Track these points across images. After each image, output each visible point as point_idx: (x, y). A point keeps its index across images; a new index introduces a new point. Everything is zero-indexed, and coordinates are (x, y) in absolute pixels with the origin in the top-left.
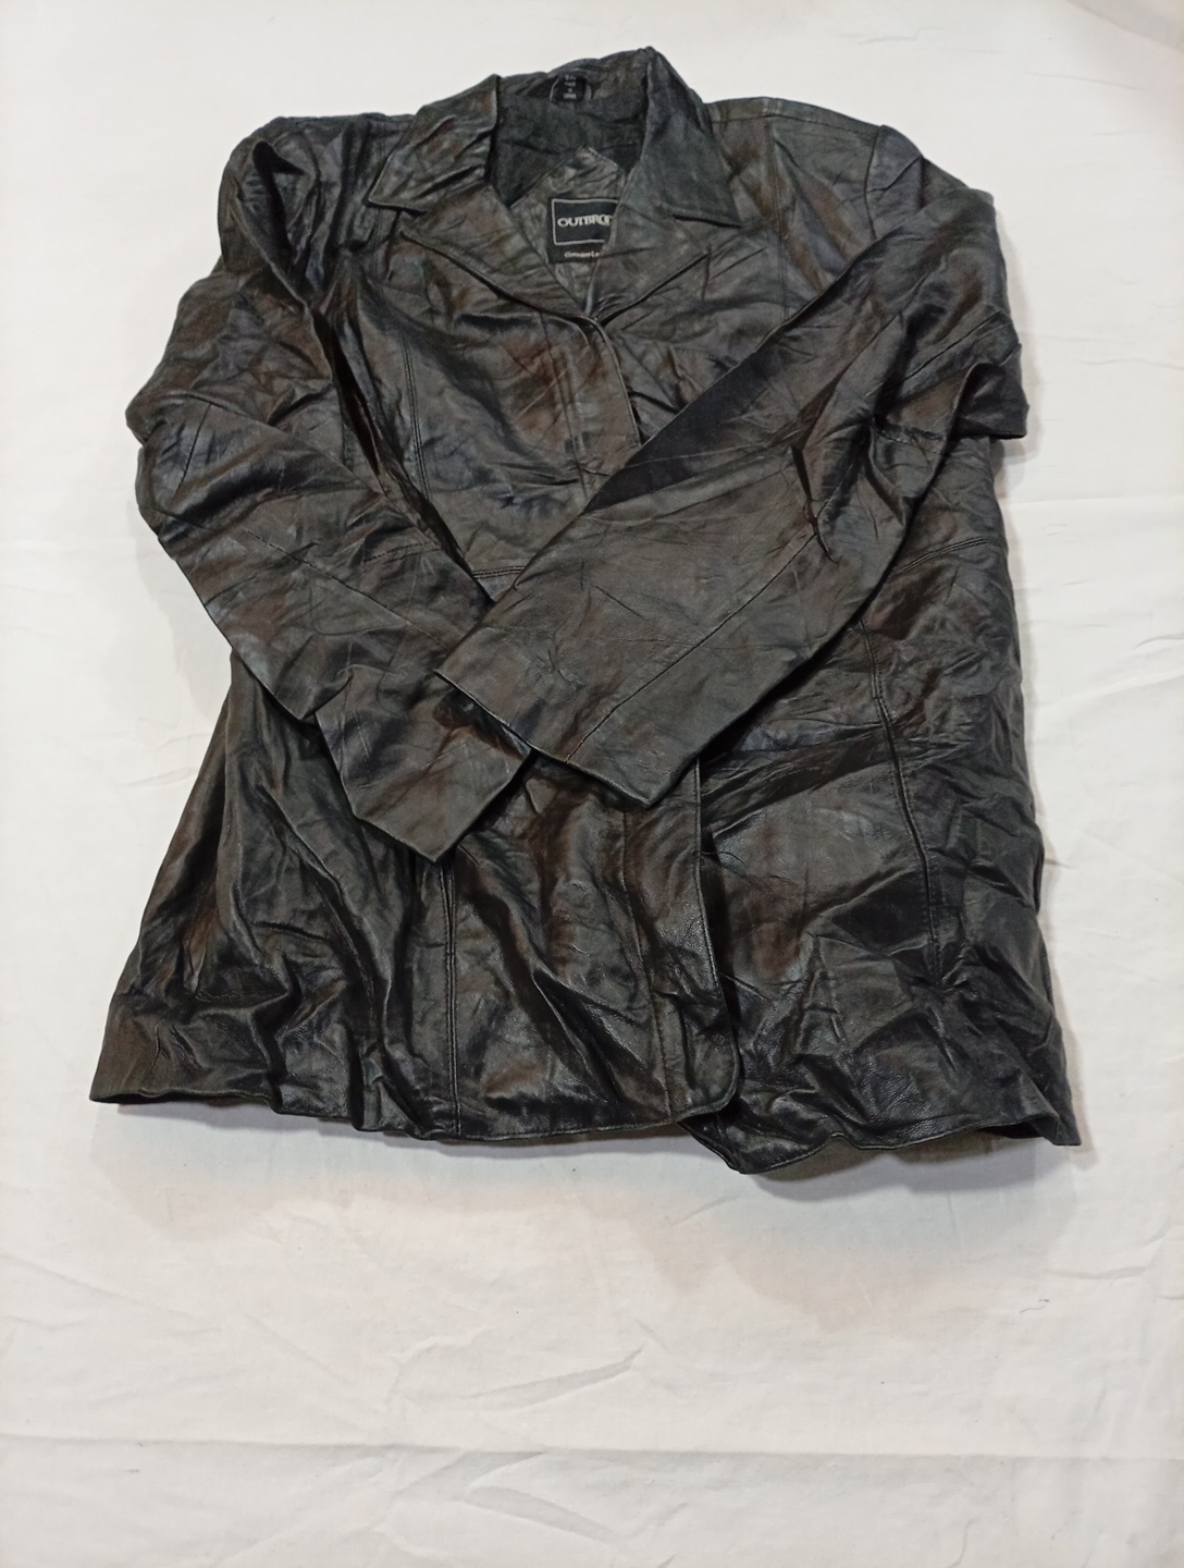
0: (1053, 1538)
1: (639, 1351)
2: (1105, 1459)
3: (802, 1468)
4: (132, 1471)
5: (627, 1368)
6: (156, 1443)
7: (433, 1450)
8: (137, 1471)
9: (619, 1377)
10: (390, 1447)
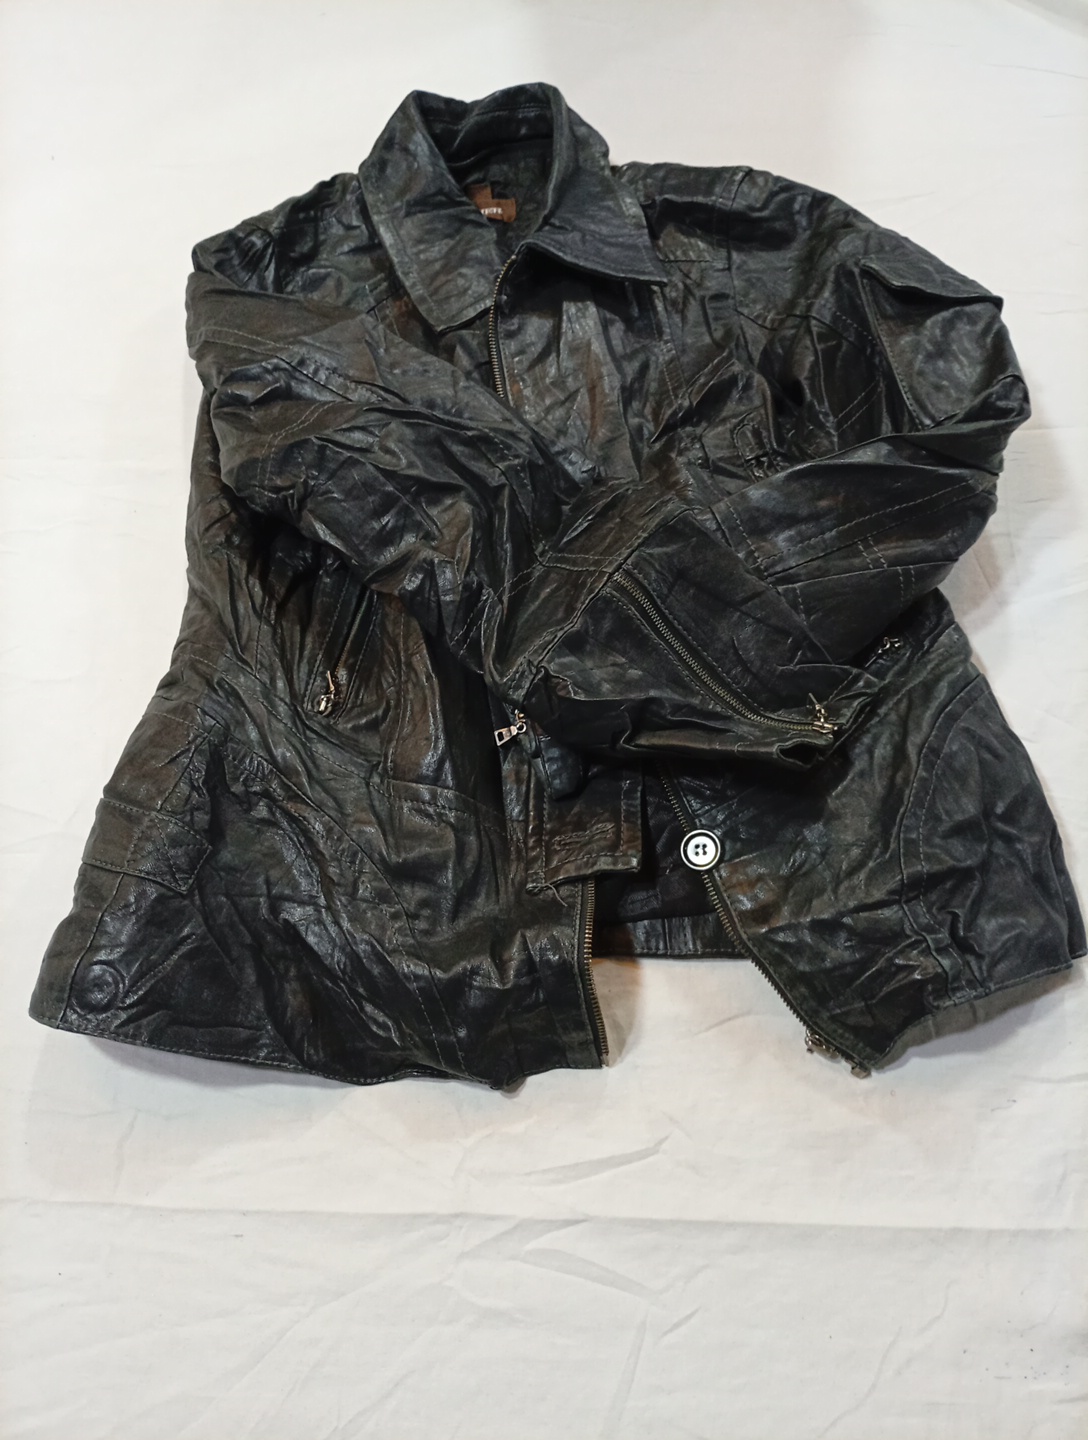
0: (1022, 1293)
1: (667, 1138)
2: (1067, 1230)
3: (806, 1236)
4: (237, 1236)
5: (657, 1152)
6: (258, 1213)
7: (492, 1218)
8: (242, 1236)
9: (651, 1159)
10: (457, 1216)
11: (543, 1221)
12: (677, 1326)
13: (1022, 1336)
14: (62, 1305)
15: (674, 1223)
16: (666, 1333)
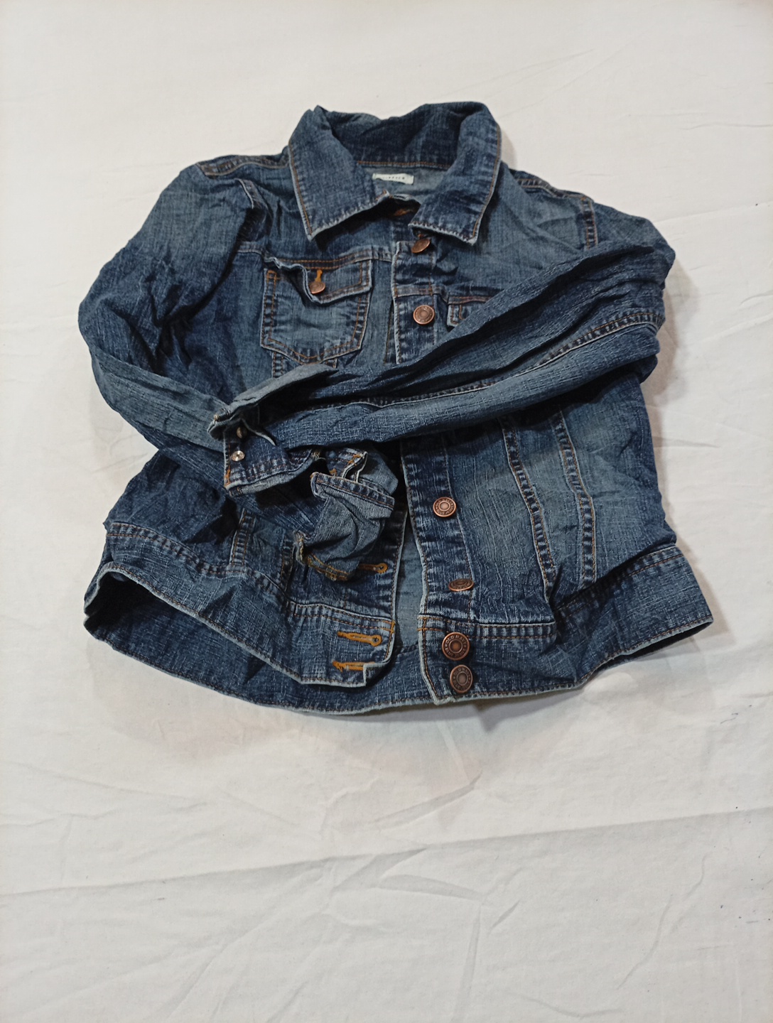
11: (393, 854)
12: (502, 918)
13: (763, 889)
14: (32, 972)
15: (491, 840)
16: (495, 925)
